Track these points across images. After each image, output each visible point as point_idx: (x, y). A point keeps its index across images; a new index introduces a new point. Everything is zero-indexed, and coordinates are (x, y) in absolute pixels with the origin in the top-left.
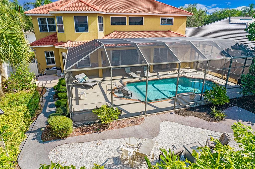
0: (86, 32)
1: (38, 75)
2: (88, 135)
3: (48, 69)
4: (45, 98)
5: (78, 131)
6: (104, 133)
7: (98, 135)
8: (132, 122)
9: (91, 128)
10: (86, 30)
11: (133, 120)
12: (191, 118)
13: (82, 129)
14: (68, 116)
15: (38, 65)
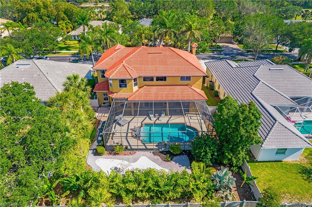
0: (126, 88)
1: (98, 106)
2: (111, 156)
3: (104, 103)
4: (99, 129)
5: (108, 153)
6: (117, 156)
7: (114, 156)
8: (130, 153)
9: (113, 153)
10: (126, 86)
11: (131, 152)
12: (157, 157)
13: (109, 152)
14: (104, 147)
15: (99, 101)
